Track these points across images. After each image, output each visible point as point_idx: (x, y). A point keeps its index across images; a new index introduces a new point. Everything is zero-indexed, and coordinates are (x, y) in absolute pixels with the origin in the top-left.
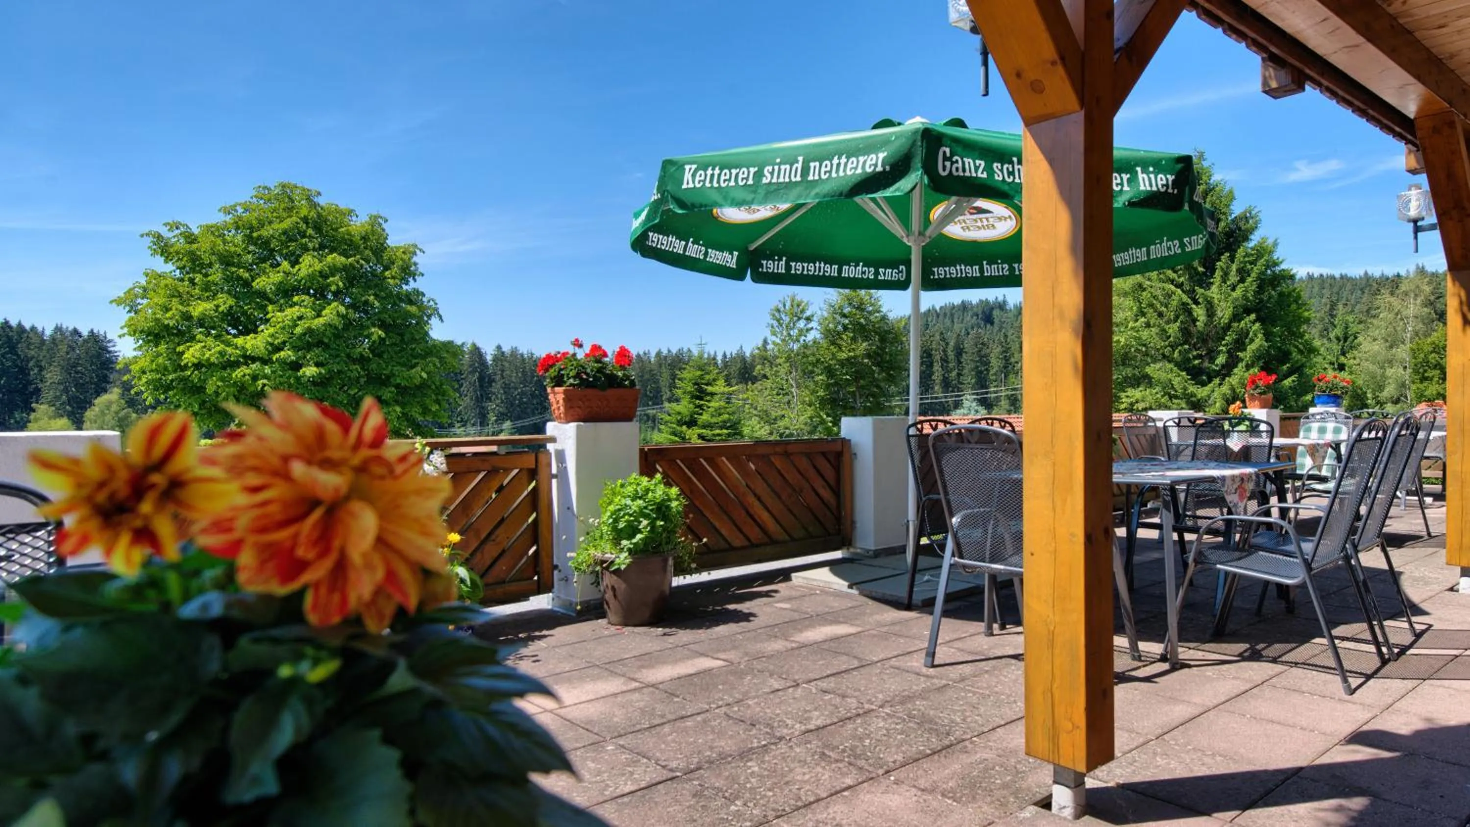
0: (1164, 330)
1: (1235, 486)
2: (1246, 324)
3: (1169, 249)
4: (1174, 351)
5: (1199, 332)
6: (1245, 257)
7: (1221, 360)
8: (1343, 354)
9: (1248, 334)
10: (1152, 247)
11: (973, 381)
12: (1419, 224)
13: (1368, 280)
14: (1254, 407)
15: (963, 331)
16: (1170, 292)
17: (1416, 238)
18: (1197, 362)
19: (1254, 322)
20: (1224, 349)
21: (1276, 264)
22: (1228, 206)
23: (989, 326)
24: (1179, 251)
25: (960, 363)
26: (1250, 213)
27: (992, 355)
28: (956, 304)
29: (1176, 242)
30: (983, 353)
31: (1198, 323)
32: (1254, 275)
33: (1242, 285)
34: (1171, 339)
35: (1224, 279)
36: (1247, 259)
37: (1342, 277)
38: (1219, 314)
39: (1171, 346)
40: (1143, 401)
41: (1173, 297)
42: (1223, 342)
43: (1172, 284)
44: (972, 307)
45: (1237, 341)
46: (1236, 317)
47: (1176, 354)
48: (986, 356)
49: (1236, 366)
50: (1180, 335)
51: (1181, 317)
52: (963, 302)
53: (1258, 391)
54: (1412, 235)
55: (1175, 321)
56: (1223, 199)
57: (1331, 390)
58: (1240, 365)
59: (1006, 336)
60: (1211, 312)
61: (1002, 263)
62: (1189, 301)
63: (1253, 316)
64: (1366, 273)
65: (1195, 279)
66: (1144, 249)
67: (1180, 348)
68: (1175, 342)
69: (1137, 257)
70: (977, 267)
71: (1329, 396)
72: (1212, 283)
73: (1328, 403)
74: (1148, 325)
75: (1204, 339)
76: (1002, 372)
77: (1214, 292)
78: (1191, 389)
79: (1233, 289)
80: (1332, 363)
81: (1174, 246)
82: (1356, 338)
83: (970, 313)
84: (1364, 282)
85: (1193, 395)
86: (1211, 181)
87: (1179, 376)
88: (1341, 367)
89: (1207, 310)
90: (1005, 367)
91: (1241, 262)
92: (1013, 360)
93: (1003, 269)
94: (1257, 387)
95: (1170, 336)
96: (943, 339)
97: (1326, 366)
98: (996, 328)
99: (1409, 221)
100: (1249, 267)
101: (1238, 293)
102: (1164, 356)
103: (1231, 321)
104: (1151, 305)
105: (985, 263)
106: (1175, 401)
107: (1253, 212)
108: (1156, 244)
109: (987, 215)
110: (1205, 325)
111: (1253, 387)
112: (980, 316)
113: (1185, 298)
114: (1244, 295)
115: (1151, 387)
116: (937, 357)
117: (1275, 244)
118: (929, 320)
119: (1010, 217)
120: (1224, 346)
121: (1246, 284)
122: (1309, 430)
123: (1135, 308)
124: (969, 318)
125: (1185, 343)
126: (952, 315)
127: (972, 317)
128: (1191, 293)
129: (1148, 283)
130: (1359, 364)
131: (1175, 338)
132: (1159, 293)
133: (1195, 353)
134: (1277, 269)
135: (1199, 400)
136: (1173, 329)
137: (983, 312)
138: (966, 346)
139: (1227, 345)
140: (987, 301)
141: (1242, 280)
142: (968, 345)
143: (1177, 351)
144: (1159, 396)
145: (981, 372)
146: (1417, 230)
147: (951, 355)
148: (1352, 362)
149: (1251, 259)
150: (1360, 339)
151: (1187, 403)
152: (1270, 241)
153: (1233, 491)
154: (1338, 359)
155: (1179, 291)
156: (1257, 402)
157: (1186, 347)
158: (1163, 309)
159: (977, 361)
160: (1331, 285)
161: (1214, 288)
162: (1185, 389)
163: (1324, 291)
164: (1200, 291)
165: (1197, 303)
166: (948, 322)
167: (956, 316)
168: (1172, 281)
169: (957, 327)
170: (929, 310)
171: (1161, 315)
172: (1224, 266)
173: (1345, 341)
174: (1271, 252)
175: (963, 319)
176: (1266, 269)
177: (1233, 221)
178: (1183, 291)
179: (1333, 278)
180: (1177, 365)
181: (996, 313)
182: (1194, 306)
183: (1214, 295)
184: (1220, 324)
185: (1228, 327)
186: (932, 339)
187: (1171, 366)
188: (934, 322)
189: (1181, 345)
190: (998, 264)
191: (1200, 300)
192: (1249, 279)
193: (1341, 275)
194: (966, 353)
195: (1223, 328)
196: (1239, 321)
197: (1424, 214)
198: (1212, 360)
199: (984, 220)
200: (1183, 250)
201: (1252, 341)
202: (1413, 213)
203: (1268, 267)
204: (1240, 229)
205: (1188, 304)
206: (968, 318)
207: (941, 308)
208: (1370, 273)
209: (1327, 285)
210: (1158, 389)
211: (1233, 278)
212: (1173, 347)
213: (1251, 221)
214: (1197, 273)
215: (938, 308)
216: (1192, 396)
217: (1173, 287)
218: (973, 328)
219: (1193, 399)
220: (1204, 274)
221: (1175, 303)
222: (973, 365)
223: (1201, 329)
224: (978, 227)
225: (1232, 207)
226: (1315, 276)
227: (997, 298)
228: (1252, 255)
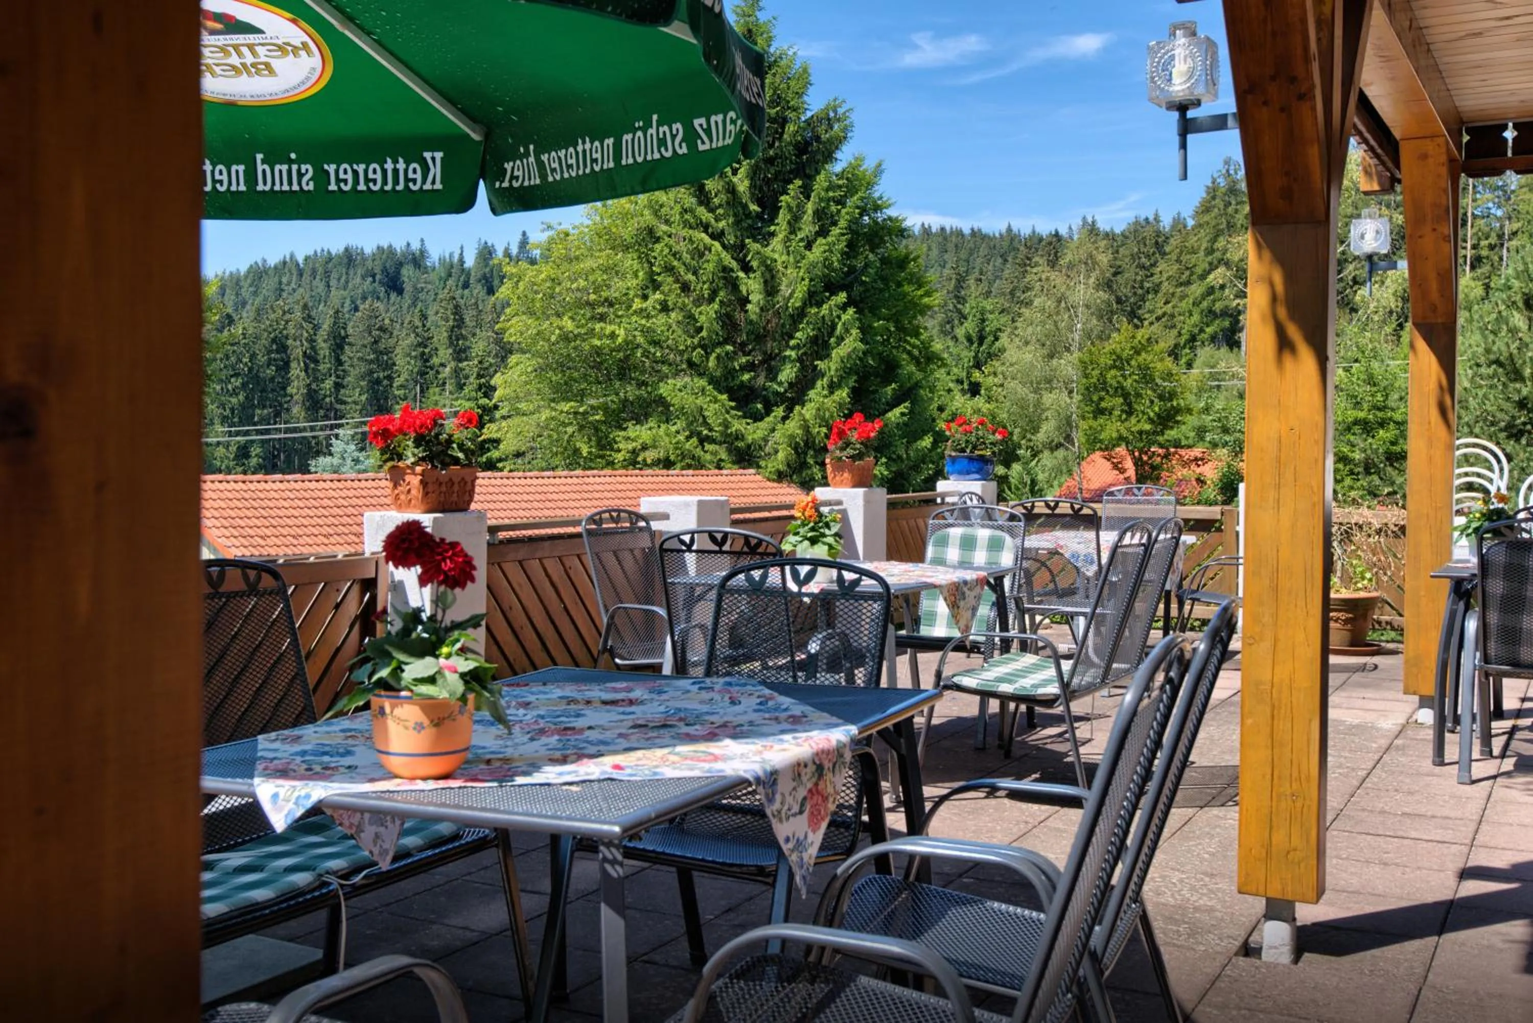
0: (691, 317)
1: (802, 793)
2: (831, 310)
3: (662, 142)
4: (708, 354)
5: (751, 322)
6: (827, 190)
7: (788, 373)
8: (978, 365)
9: (833, 327)
10: (628, 137)
11: (364, 398)
12: (1190, 114)
13: (1012, 240)
14: (841, 484)
15: (348, 302)
16: (701, 247)
17: (1183, 146)
18: (746, 377)
19: (844, 307)
20: (793, 354)
21: (877, 208)
22: (799, 95)
23: (393, 296)
24: (684, 150)
25: (340, 363)
26: (835, 112)
27: (398, 350)
28: (334, 252)
29: (677, 126)
30: (382, 346)
31: (749, 307)
32: (843, 223)
33: (820, 240)
34: (704, 333)
35: (793, 228)
36: (831, 194)
37: (974, 233)
38: (785, 290)
39: (704, 347)
40: (655, 447)
41: (708, 256)
42: (792, 343)
43: (706, 231)
44: (364, 259)
45: (814, 340)
46: (814, 298)
47: (712, 363)
48: (387, 352)
49: (812, 386)
50: (717, 327)
51: (722, 293)
52: (347, 249)
53: (850, 452)
54: (1176, 139)
55: (711, 300)
56: (792, 83)
57: (975, 448)
58: (819, 383)
59: (424, 317)
60: (771, 289)
61: (299, 162)
62: (734, 265)
63: (842, 297)
64: (1009, 229)
65: (745, 225)
66: (610, 141)
67: (718, 350)
68: (710, 337)
69: (595, 161)
70: (241, 168)
71: (970, 459)
72: (773, 234)
73: (968, 473)
74: (665, 308)
75: (759, 337)
76: (416, 382)
77: (775, 250)
78: (738, 425)
79: (809, 247)
80: (960, 382)
81: (674, 137)
82: (997, 339)
83: (360, 271)
84: (1005, 244)
85: (739, 436)
86: (772, 50)
87: (716, 401)
88: (974, 390)
89: (766, 282)
90: (423, 374)
91: (821, 200)
92: (435, 361)
93: (300, 175)
94: (848, 444)
95: (700, 329)
96: (309, 318)
97: (951, 385)
98: (407, 300)
99: (1171, 106)
100: (834, 208)
101: (816, 253)
102: (691, 364)
103: (804, 305)
104: (669, 269)
105: (259, 157)
106: (708, 447)
107: (841, 111)
108: (634, 131)
109: (251, 38)
110: (762, 309)
111: (840, 443)
112: (378, 277)
113: (728, 259)
114: (826, 259)
115: (667, 421)
116: (297, 350)
117: (878, 170)
118: (284, 280)
119: (305, 45)
120: (793, 348)
121: (830, 239)
122: (943, 542)
123: (641, 274)
124: (358, 280)
125: (726, 341)
126: (327, 274)
127: (363, 278)
128: (738, 250)
129: (665, 228)
130: (1002, 385)
131: (710, 331)
132: (682, 247)
133: (744, 360)
134: (880, 217)
135: (749, 446)
136: (707, 314)
137: (384, 270)
138: (350, 331)
139: (797, 347)
140: (391, 251)
141: (823, 232)
142: (354, 329)
143: (714, 355)
144: (681, 438)
145: (378, 382)
146: (1187, 128)
147: (324, 348)
148: (991, 380)
149: (838, 193)
150: (1004, 340)
151: (729, 451)
152: (869, 165)
153: (796, 809)
154: (969, 375)
155: (717, 245)
156: (846, 475)
157: (729, 348)
158: (690, 277)
159: (371, 362)
160: (956, 246)
161: (776, 243)
162: (726, 425)
163: (946, 256)
164: (754, 246)
165: (747, 268)
166: (319, 286)
167: (334, 275)
168: (706, 227)
169: (336, 295)
170: (285, 263)
171: (685, 288)
172: (793, 204)
173: (981, 344)
174: (870, 185)
175: (347, 282)
176: (861, 215)
177: (808, 122)
178: (724, 246)
179: (959, 233)
180: (712, 381)
181: (407, 272)
182: (741, 274)
183: (776, 256)
184: (787, 308)
185: (800, 315)
186: (288, 316)
187: (702, 382)
188: (293, 285)
189: (720, 344)
190: (290, 162)
191: (755, 264)
192: (835, 231)
193: (972, 230)
194: (350, 344)
195: (792, 316)
196: (819, 305)
197: (1200, 91)
198: (772, 374)
199: (245, 50)
200: (692, 146)
201: (841, 339)
202: (1179, 87)
203: (863, 211)
204: (818, 138)
205: (732, 270)
206: (359, 283)
207: (307, 259)
208: (1015, 230)
209: (950, 246)
210: (680, 424)
211: (808, 227)
212: (707, 348)
213: (836, 127)
214: (748, 215)
215: (301, 260)
216: (737, 438)
217: (707, 239)
218: (364, 298)
219: (741, 444)
220: (759, 216)
221: (710, 267)
222: (363, 368)
223: (753, 317)
224: (234, 68)
225: (805, 98)
226: (934, 230)
227: (408, 244)
228: (840, 187)
